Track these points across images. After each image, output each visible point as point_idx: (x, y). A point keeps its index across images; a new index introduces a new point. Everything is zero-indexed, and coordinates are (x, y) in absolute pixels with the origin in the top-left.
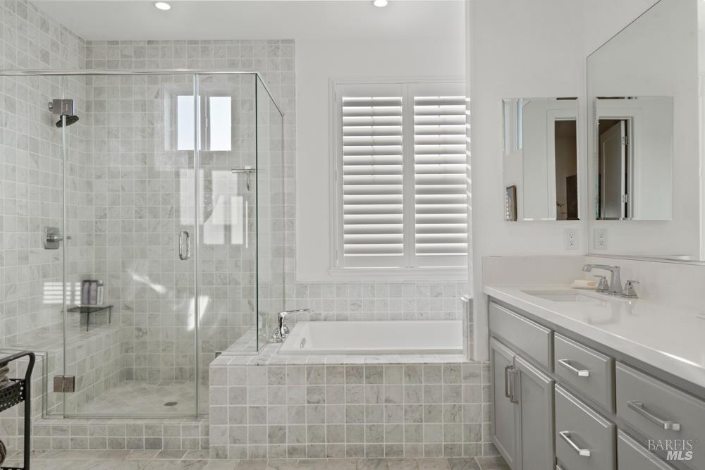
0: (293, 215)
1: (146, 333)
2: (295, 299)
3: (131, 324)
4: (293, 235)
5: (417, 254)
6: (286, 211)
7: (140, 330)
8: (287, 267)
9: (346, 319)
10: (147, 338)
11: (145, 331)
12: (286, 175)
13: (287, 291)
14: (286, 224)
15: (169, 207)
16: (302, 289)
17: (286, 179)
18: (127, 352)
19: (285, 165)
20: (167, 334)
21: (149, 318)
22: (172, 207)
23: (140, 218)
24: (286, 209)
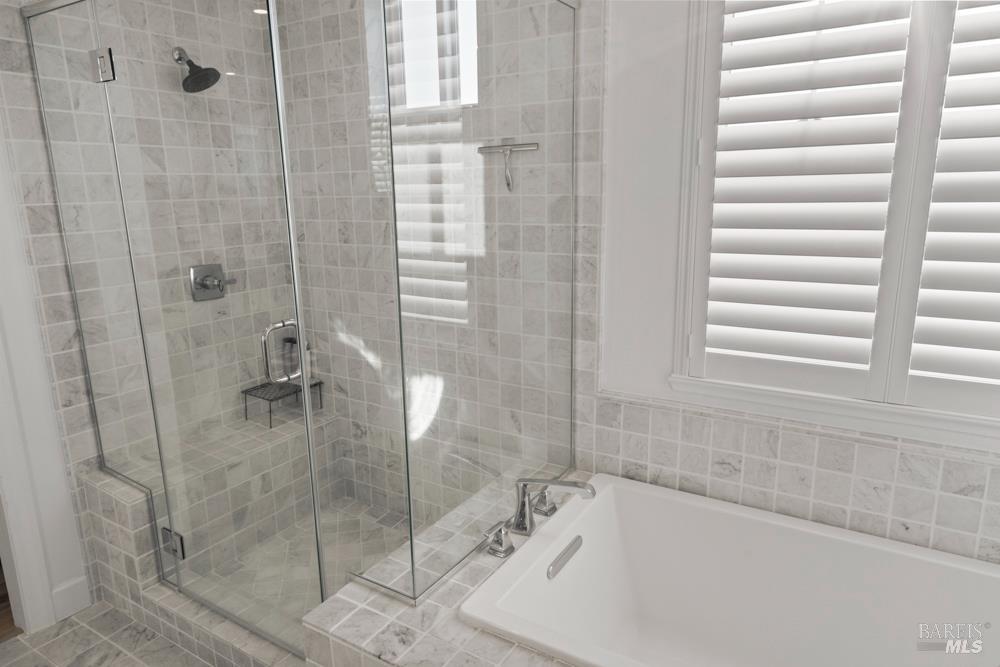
0: (594, 247)
1: (366, 433)
2: (595, 426)
3: (346, 415)
4: (594, 292)
5: (912, 372)
6: (580, 240)
7: (358, 426)
8: (579, 358)
9: (700, 492)
10: (367, 441)
11: (364, 430)
12: (581, 153)
13: (579, 406)
14: (579, 267)
15: (384, 222)
16: (609, 409)
17: (582, 165)
18: (345, 455)
19: (582, 131)
20: (392, 441)
21: (368, 411)
22: (387, 224)
23: (345, 242)
24: (580, 233)
